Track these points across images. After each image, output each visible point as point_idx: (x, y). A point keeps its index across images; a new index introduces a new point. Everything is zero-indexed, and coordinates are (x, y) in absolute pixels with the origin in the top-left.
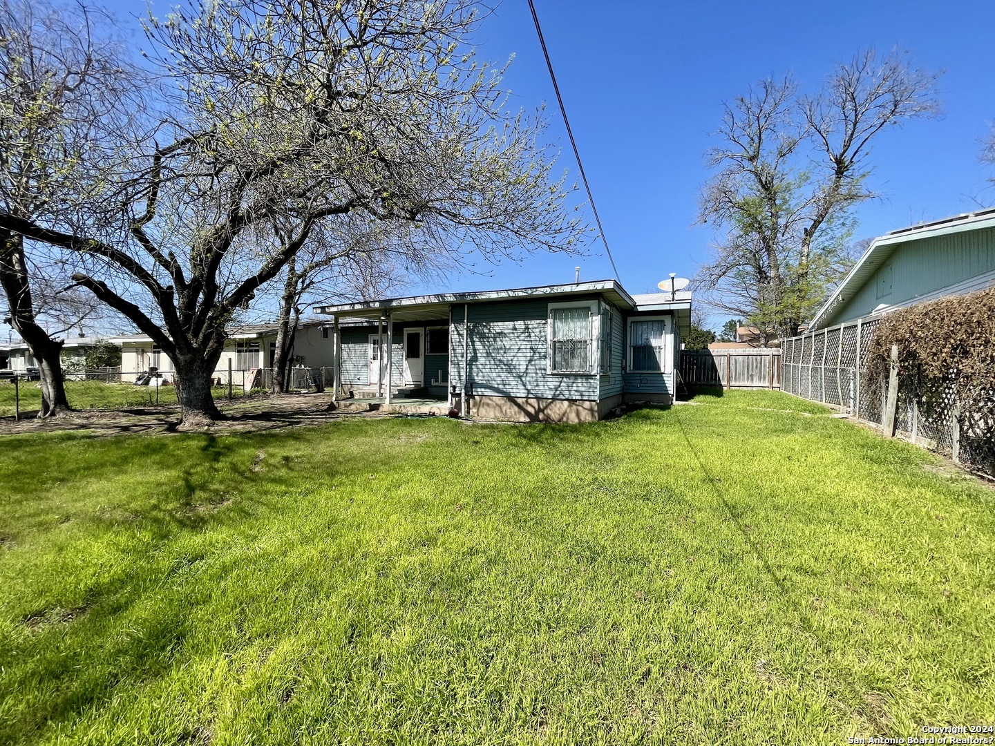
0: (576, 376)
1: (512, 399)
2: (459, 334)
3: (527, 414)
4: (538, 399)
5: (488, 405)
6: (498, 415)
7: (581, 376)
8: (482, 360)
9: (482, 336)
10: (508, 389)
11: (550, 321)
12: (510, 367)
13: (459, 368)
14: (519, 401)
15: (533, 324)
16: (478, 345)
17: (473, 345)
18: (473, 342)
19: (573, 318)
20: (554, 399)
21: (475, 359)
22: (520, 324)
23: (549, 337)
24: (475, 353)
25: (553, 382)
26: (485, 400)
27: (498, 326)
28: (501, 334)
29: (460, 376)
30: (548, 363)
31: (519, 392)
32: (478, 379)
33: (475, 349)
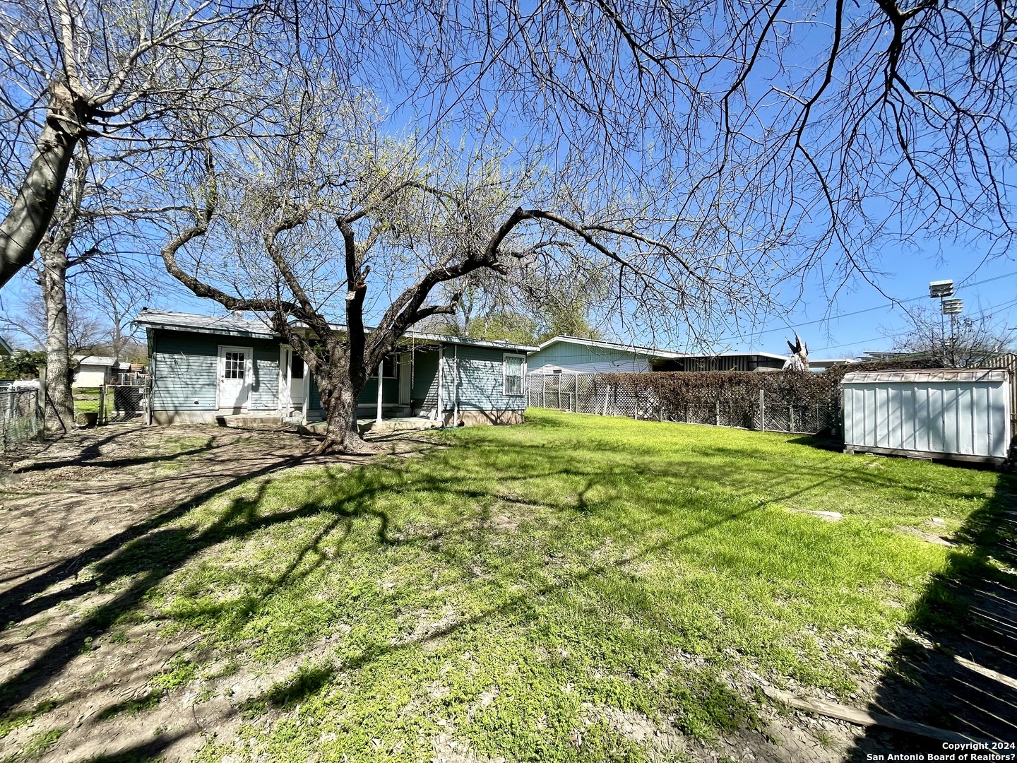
0: (516, 396)
1: (482, 411)
2: (449, 366)
3: (491, 420)
4: (497, 410)
5: (468, 417)
6: (474, 423)
7: (519, 396)
8: (465, 385)
9: (466, 369)
10: (482, 405)
11: (504, 363)
12: (482, 390)
13: (449, 391)
14: (487, 412)
15: (496, 364)
16: (462, 374)
17: (459, 375)
18: (459, 372)
19: (514, 363)
20: (505, 410)
21: (460, 384)
22: (488, 363)
23: (504, 374)
24: (461, 380)
25: (505, 400)
26: (466, 413)
27: (476, 363)
28: (477, 368)
29: (449, 397)
30: (504, 388)
31: (487, 406)
32: (463, 399)
33: (460, 378)
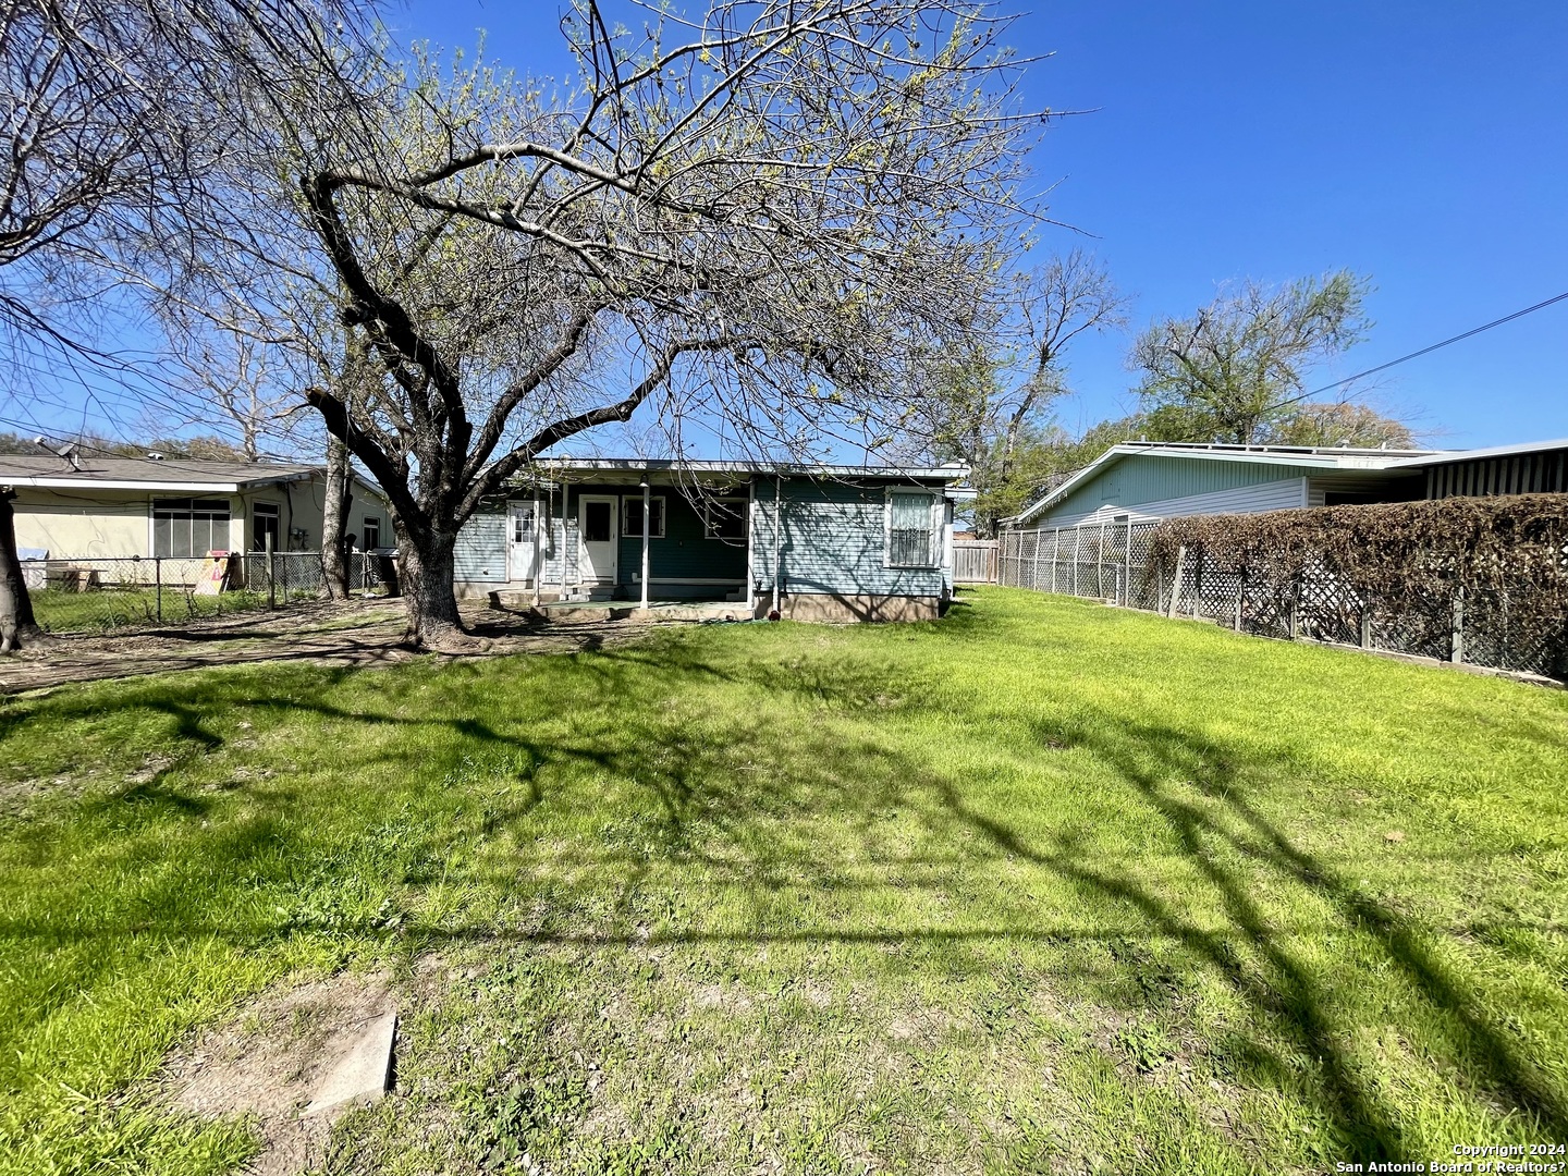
0: (917, 570)
1: (837, 596)
2: (766, 515)
3: (858, 613)
4: (871, 595)
5: (806, 604)
6: (820, 616)
7: (923, 570)
8: (799, 549)
9: (800, 520)
10: (835, 584)
11: (888, 506)
12: (837, 559)
13: (766, 559)
14: (848, 599)
15: (870, 507)
16: (794, 530)
17: (787, 530)
18: (787, 526)
19: (917, 504)
20: (891, 595)
21: (789, 547)
22: (851, 508)
23: (887, 525)
24: (790, 540)
25: (890, 576)
26: (801, 599)
27: (822, 508)
28: (826, 518)
29: (767, 569)
30: (886, 554)
31: (847, 587)
32: (795, 573)
33: (789, 536)
